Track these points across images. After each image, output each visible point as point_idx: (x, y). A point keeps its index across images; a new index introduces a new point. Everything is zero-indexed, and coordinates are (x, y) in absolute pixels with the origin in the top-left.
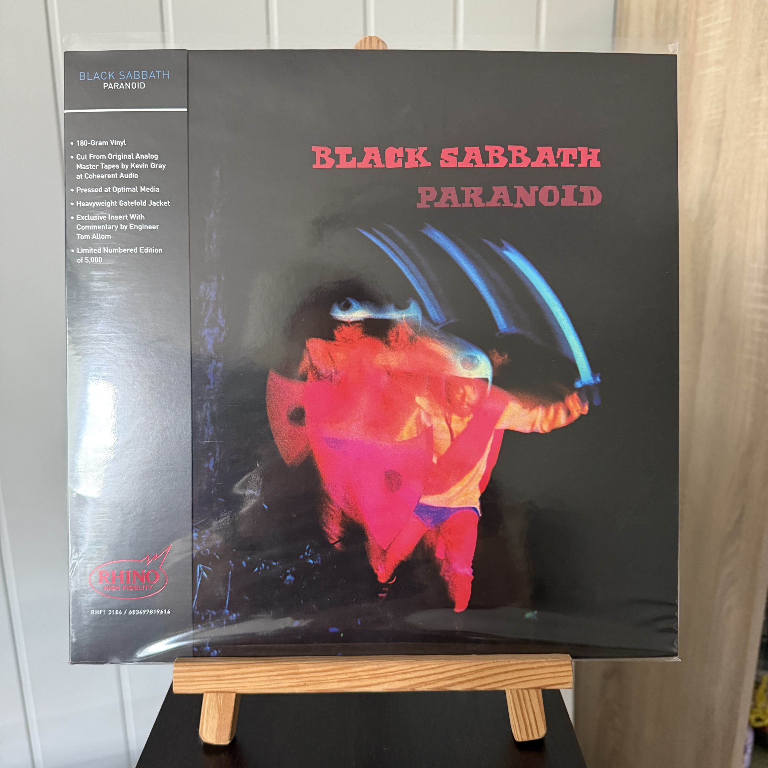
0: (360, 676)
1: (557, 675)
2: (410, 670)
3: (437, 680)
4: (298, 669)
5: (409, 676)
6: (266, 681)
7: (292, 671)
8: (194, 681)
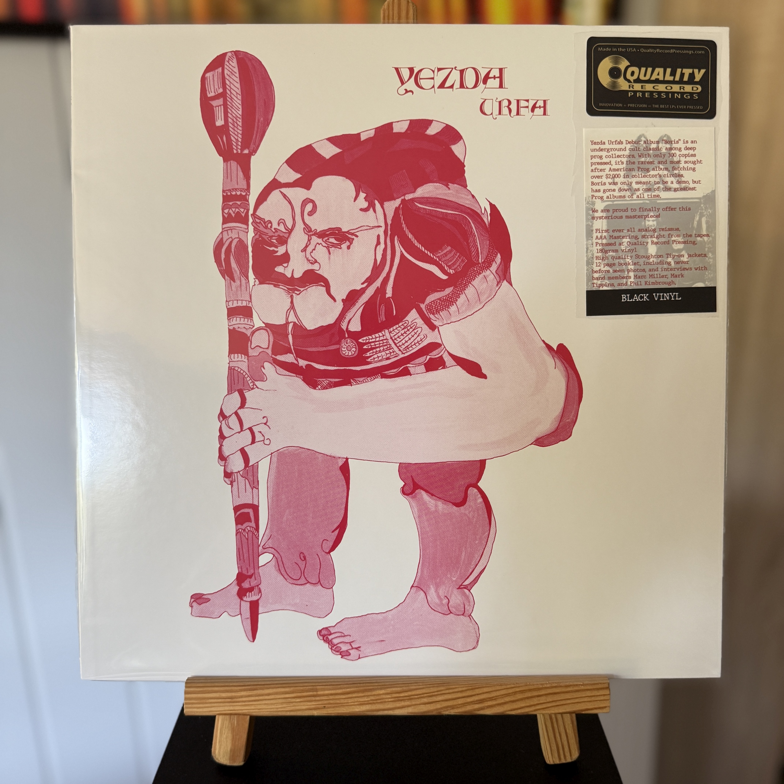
0: (383, 699)
3: (465, 703)
4: (317, 691)
6: (282, 703)
7: (311, 693)
8: (206, 703)
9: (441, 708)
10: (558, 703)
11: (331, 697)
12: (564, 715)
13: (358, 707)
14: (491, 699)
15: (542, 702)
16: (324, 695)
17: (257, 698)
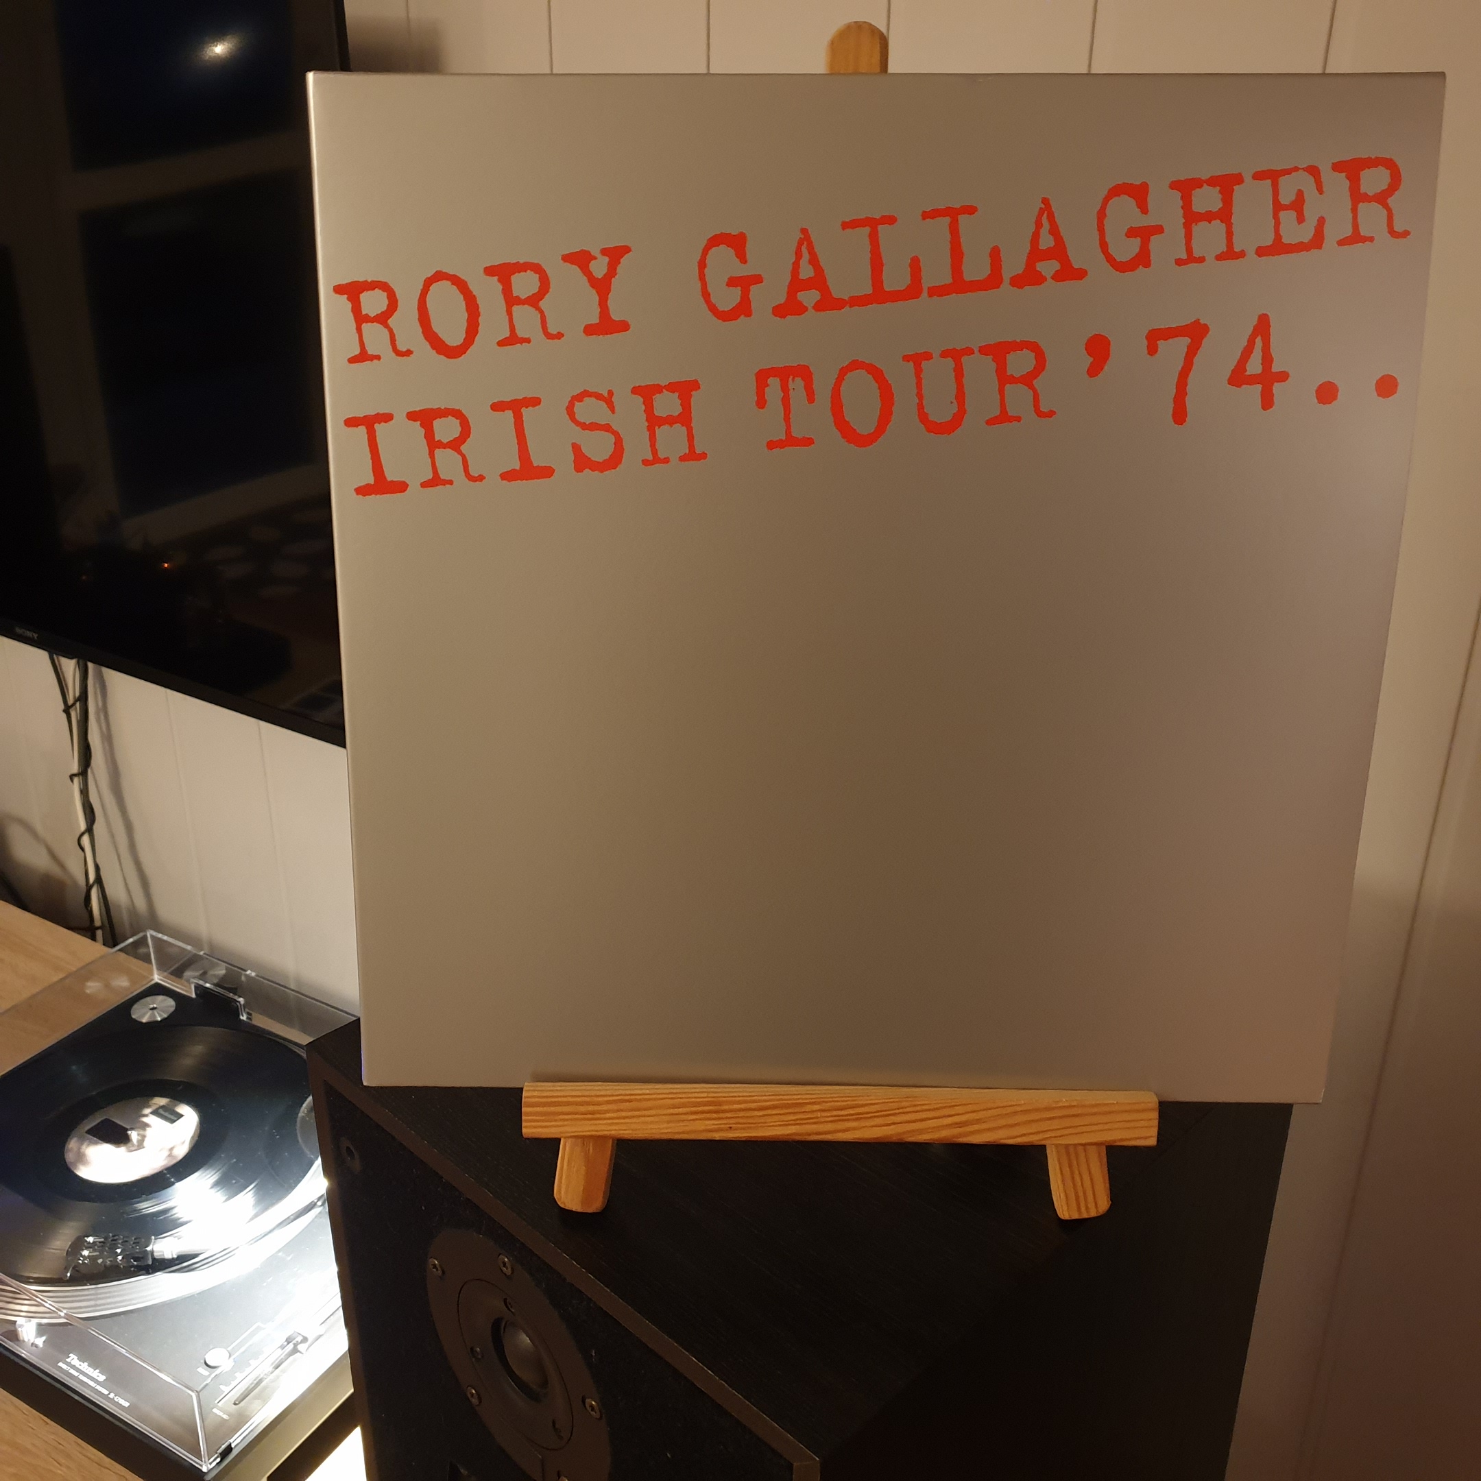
0: (817, 1118)
1: (1132, 1124)
2: (897, 1111)
3: (938, 1127)
4: (720, 1106)
5: (893, 1119)
6: (669, 1122)
7: (711, 1108)
8: (556, 1121)
9: (904, 1133)
10: (1079, 1130)
11: (741, 1114)
12: (1088, 1147)
13: (780, 1128)
14: (978, 1121)
15: (1056, 1127)
16: (731, 1111)
17: (630, 1114)
